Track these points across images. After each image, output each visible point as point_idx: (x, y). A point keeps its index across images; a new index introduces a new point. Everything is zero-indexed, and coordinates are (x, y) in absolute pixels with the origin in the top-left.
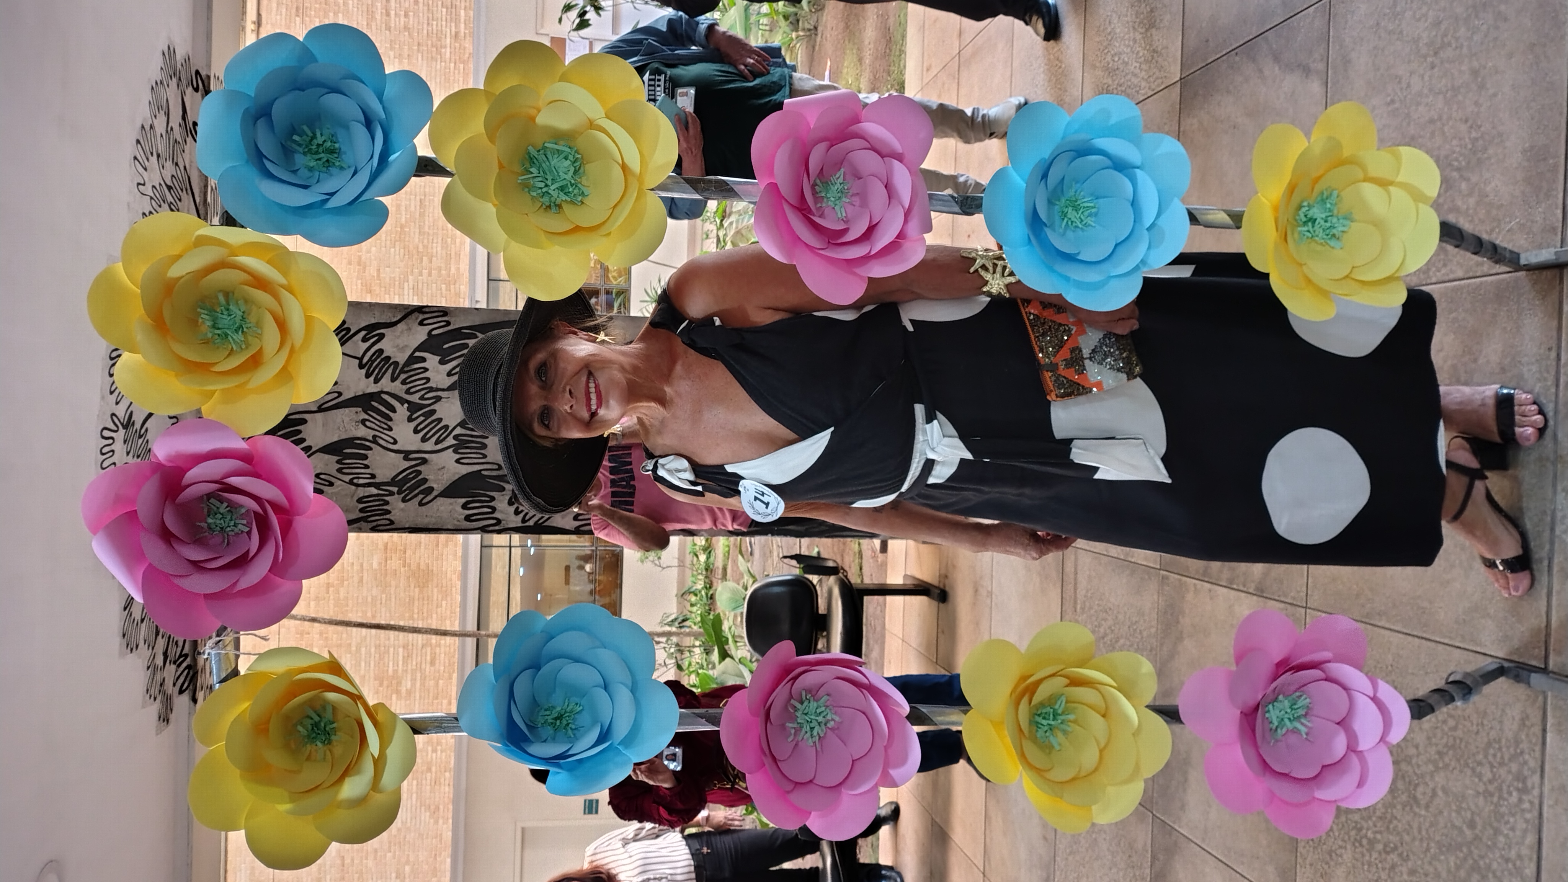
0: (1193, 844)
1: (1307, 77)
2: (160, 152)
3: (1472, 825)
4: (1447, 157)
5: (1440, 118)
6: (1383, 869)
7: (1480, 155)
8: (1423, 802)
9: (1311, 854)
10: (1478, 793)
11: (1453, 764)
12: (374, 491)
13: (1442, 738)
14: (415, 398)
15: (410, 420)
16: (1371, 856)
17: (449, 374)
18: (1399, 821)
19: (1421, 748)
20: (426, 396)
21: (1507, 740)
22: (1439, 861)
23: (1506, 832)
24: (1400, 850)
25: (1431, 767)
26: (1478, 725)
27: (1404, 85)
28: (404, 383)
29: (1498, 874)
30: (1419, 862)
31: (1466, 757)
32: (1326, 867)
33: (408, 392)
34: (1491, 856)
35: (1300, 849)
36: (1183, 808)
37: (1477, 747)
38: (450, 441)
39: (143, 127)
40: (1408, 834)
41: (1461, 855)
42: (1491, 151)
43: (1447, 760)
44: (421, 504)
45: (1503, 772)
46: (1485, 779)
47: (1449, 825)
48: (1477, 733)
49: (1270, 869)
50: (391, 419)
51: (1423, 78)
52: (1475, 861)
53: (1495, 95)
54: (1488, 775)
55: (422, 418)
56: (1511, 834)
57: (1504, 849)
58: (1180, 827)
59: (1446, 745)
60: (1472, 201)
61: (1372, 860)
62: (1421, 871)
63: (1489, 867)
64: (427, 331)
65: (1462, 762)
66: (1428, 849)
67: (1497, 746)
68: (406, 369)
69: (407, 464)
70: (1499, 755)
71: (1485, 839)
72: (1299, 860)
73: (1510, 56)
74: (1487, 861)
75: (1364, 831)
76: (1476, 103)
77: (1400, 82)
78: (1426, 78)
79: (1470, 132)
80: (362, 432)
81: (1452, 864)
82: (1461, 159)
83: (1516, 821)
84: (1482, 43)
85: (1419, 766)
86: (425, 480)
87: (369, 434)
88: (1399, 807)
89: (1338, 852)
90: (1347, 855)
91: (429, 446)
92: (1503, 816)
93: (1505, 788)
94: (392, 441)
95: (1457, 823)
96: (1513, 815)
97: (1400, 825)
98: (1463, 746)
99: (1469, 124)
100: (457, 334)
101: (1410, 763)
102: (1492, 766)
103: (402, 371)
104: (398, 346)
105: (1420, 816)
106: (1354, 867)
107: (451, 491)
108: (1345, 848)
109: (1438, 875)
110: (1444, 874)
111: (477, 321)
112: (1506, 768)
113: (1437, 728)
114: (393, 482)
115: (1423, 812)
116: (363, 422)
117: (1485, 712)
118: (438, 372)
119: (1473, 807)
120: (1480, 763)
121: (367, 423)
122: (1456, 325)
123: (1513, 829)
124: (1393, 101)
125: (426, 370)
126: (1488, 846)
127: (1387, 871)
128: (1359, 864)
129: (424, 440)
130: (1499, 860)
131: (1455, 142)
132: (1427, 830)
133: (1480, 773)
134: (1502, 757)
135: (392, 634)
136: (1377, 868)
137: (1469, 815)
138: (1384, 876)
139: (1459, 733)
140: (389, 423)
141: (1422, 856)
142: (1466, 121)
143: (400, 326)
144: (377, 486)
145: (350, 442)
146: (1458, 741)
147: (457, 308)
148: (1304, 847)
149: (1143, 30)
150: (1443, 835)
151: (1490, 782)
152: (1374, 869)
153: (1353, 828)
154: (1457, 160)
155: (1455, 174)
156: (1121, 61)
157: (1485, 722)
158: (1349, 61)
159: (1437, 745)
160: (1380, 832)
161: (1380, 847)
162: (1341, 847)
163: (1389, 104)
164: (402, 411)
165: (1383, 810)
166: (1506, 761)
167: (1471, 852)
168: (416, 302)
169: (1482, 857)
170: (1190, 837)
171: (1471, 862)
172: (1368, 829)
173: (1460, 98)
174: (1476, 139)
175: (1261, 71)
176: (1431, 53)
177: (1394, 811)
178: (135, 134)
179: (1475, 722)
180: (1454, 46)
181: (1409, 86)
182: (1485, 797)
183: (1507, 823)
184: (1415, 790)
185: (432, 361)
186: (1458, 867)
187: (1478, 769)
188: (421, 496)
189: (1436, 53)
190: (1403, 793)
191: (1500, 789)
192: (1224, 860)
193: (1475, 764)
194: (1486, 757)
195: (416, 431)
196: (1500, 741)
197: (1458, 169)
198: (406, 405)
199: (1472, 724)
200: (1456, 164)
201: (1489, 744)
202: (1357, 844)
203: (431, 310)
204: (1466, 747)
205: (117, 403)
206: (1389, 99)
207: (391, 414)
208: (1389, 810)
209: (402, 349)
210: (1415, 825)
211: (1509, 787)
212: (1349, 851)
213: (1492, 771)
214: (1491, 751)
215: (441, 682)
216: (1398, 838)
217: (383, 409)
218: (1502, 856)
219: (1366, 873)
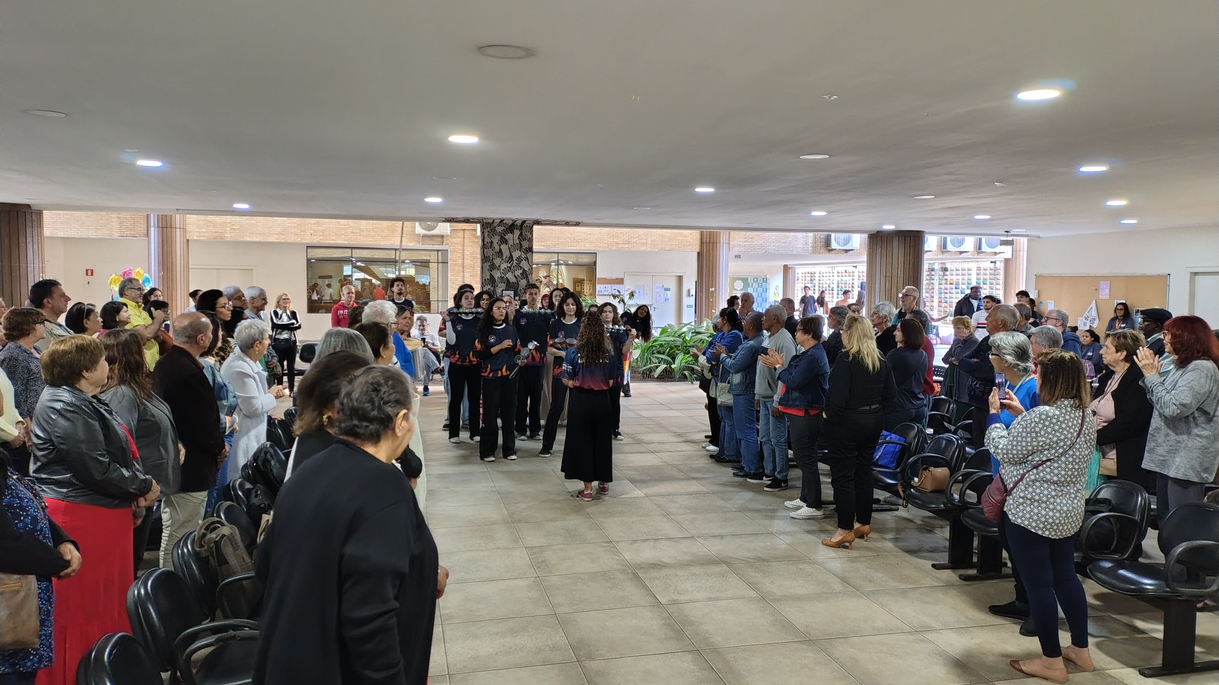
14: (512, 268)
15: (507, 267)
17: (518, 275)
20: (513, 270)
28: (515, 265)
33: (513, 266)
38: (503, 275)
44: (488, 269)
55: (507, 269)
64: (527, 271)
69: (497, 266)
86: (493, 270)
87: (504, 258)
91: (502, 271)
94: (502, 263)
100: (527, 277)
103: (518, 265)
107: (491, 275)
114: (493, 263)
116: (507, 257)
118: (518, 273)
125: (518, 270)
143: (528, 265)
144: (492, 260)
145: (502, 254)
164: (509, 265)
185: (521, 271)
188: (490, 269)
195: (505, 268)
203: (532, 271)
209: (523, 265)
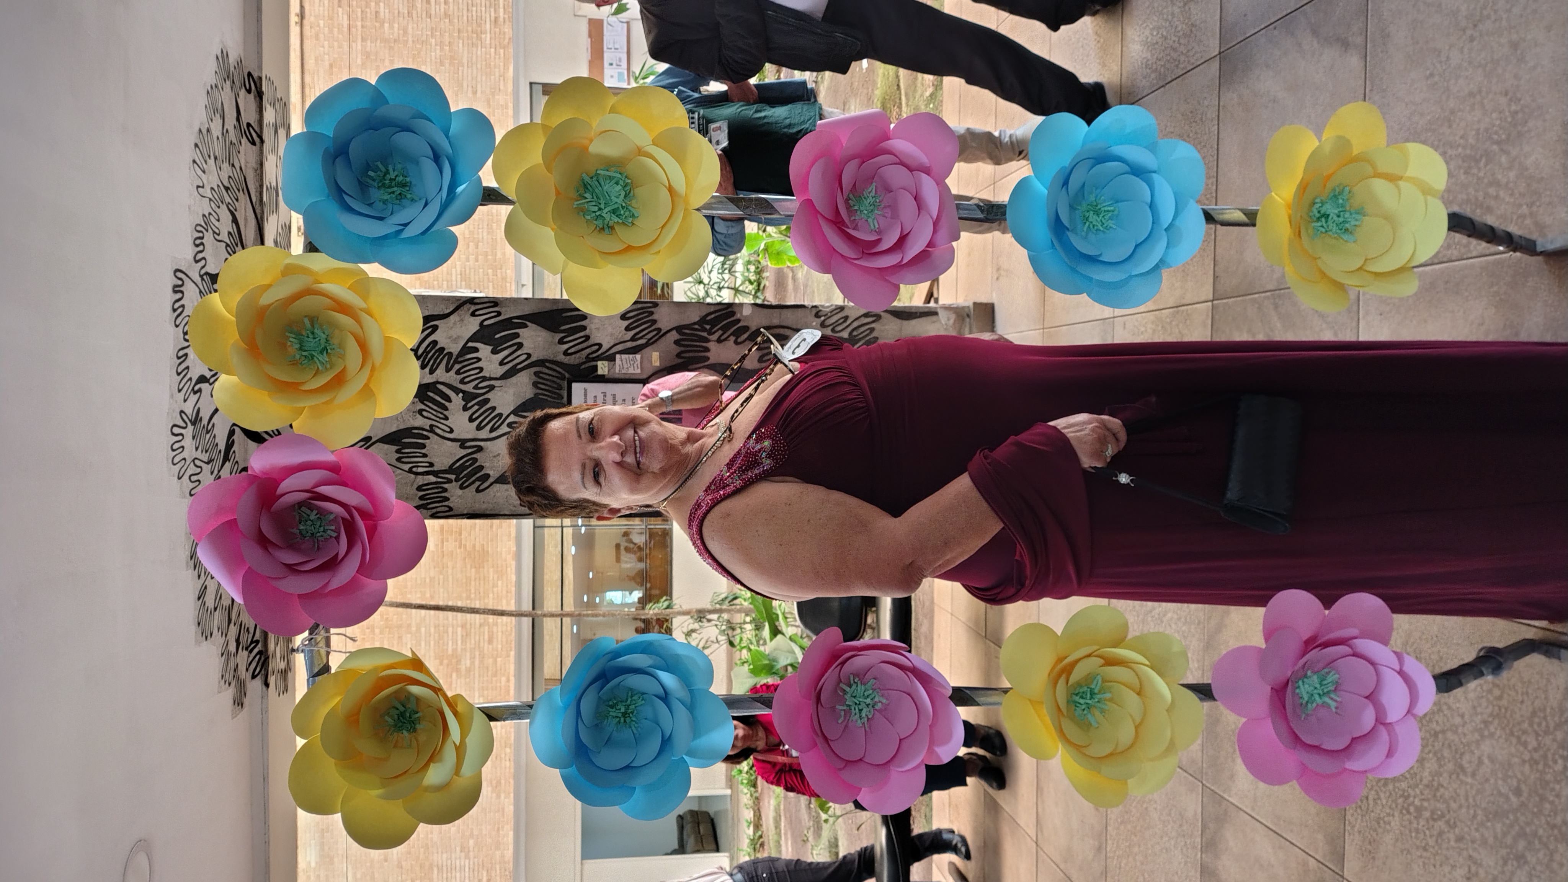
0: (1242, 813)
1: (1346, 51)
2: (217, 154)
3: (1518, 792)
4: (1487, 130)
5: (1480, 92)
6: (1431, 836)
7: (1519, 128)
8: (1469, 770)
9: (1359, 821)
10: (1524, 761)
11: (1498, 732)
12: (432, 479)
13: (1487, 707)
14: (469, 388)
15: (465, 409)
16: (1418, 824)
17: (502, 363)
18: (1446, 789)
19: (1466, 717)
20: (480, 385)
21: (1552, 708)
22: (1487, 828)
23: (1551, 798)
24: (1447, 817)
25: (1477, 736)
26: (1522, 694)
27: (1444, 59)
28: (458, 373)
29: (1545, 839)
30: (1466, 829)
31: (1511, 726)
32: (1374, 835)
33: (462, 382)
34: (1537, 823)
35: (1348, 817)
36: (1232, 777)
37: (1522, 716)
38: (504, 429)
39: (200, 131)
40: (1455, 802)
41: (1508, 822)
42: (1531, 124)
43: (1492, 729)
44: (478, 491)
45: (1548, 740)
46: (1530, 747)
47: (1495, 792)
48: (1522, 702)
49: (1320, 836)
50: (446, 409)
51: (1462, 52)
52: (1521, 828)
53: (1534, 68)
54: (1533, 743)
55: (476, 407)
56: (1557, 801)
57: (1549, 816)
58: (1230, 796)
59: (1491, 715)
60: (1512, 175)
61: (1420, 827)
62: (1468, 838)
63: (1535, 834)
64: (479, 322)
65: (1508, 731)
66: (1475, 816)
67: (1542, 715)
68: (460, 359)
69: (464, 452)
70: (1544, 724)
71: (1531, 805)
72: (1348, 828)
73: (1549, 29)
74: (1534, 828)
75: (1411, 799)
76: (1516, 77)
77: (1439, 55)
78: (1466, 50)
79: (1509, 105)
80: (419, 422)
81: (1499, 830)
82: (1501, 132)
83: (1561, 788)
84: (1521, 16)
85: (1465, 735)
86: (481, 468)
87: (426, 424)
88: (1445, 775)
89: (1386, 819)
90: (1395, 823)
91: (484, 434)
92: (1547, 783)
93: (1550, 756)
94: (448, 430)
95: (1503, 791)
96: (1559, 782)
97: (1447, 793)
98: (1508, 715)
99: (1508, 97)
100: (508, 323)
101: (1455, 732)
102: (1537, 734)
103: (456, 362)
104: (450, 337)
105: (1467, 784)
106: (1402, 834)
108: (1393, 816)
109: (1484, 842)
110: (1491, 840)
111: (527, 310)
112: (1551, 737)
113: (1482, 697)
114: (450, 470)
115: (1469, 780)
116: (420, 412)
117: (1530, 682)
118: (490, 361)
119: (1519, 776)
120: (1525, 732)
121: (425, 413)
122: (1498, 298)
123: (1558, 796)
124: (1432, 75)
125: (479, 360)
126: (1534, 813)
127: (1434, 838)
128: (1407, 832)
129: (479, 428)
130: (1545, 826)
131: (1494, 115)
132: (1474, 798)
133: (1526, 741)
134: (1547, 726)
135: (450, 614)
136: (1425, 835)
137: (1515, 783)
138: (1431, 842)
139: (1504, 702)
140: (445, 412)
141: (1469, 823)
142: (1506, 94)
143: (452, 317)
144: (435, 474)
145: (408, 432)
146: (1503, 710)
147: (507, 299)
148: (1352, 815)
149: (1182, 4)
150: (1488, 803)
151: (1535, 750)
152: (1421, 836)
153: (1401, 796)
154: (1496, 133)
155: (1495, 147)
156: (1159, 35)
157: (1530, 691)
158: (1388, 36)
159: (1482, 714)
160: (1428, 800)
161: (1427, 814)
162: (1388, 815)
163: (1427, 78)
164: (457, 400)
165: (1430, 779)
166: (1551, 728)
167: (1517, 819)
168: (469, 294)
169: (1528, 824)
170: (1240, 806)
171: (1517, 828)
172: (1415, 797)
173: (1500, 71)
174: (1516, 112)
175: (1300, 45)
176: (1471, 25)
177: (1441, 779)
178: (193, 138)
179: (1520, 692)
180: (1493, 18)
181: (1448, 58)
182: (1531, 766)
183: (1553, 790)
184: (1461, 758)
185: (484, 351)
186: (1504, 834)
187: (1523, 738)
188: (478, 483)
189: (1475, 26)
190: (1449, 761)
191: (1545, 757)
192: (1274, 828)
193: (1520, 733)
194: (1531, 724)
195: (471, 420)
196: (1544, 710)
197: (1498, 143)
198: (461, 395)
199: (1517, 693)
200: (1496, 137)
201: (1534, 713)
202: (1404, 812)
203: (482, 301)
204: (1511, 716)
205: (185, 401)
206: (1428, 72)
207: (447, 404)
208: (1436, 778)
209: (455, 340)
210: (1462, 792)
211: (1554, 755)
212: (1397, 818)
213: (1537, 740)
214: (1536, 720)
215: (499, 660)
216: (1445, 806)
217: (439, 399)
218: (1548, 823)
219: (1415, 840)
